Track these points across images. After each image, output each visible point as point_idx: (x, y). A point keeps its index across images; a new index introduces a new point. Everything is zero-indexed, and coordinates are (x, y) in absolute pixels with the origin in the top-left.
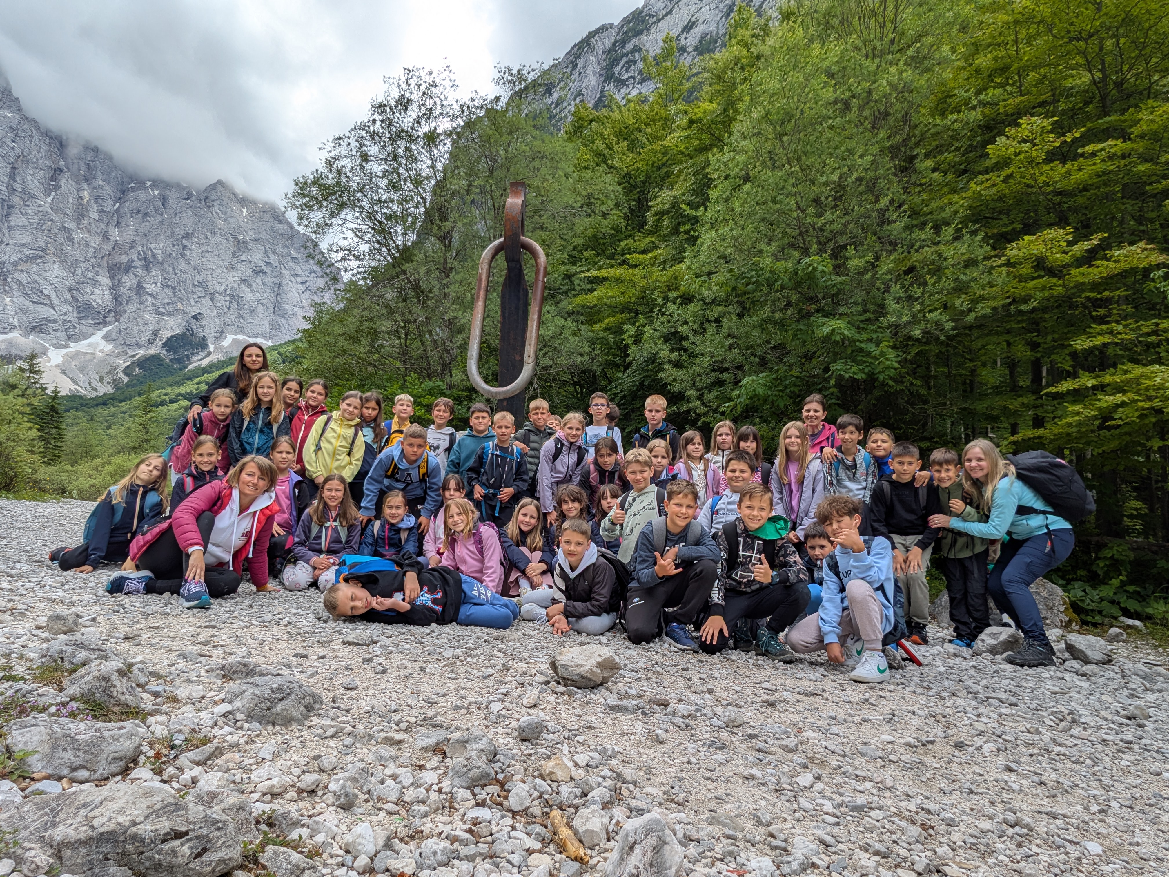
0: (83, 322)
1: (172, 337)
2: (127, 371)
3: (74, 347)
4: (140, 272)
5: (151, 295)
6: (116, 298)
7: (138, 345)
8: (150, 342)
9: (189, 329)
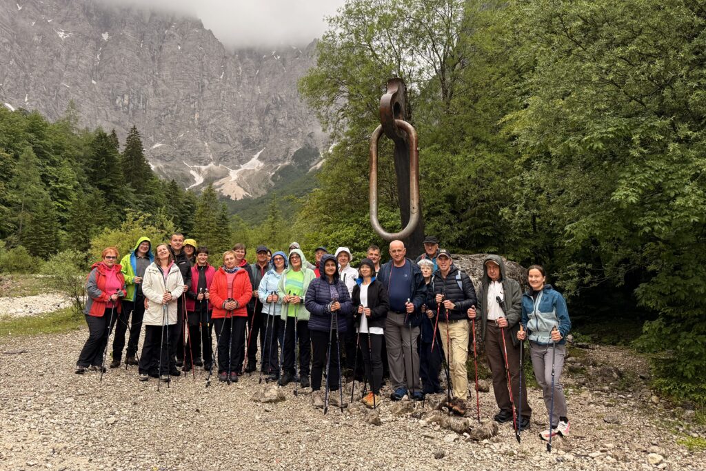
0: (246, 150)
1: (298, 151)
2: (274, 178)
3: (243, 167)
4: (274, 112)
5: (282, 126)
6: (263, 131)
7: (279, 161)
8: (285, 157)
9: (307, 145)
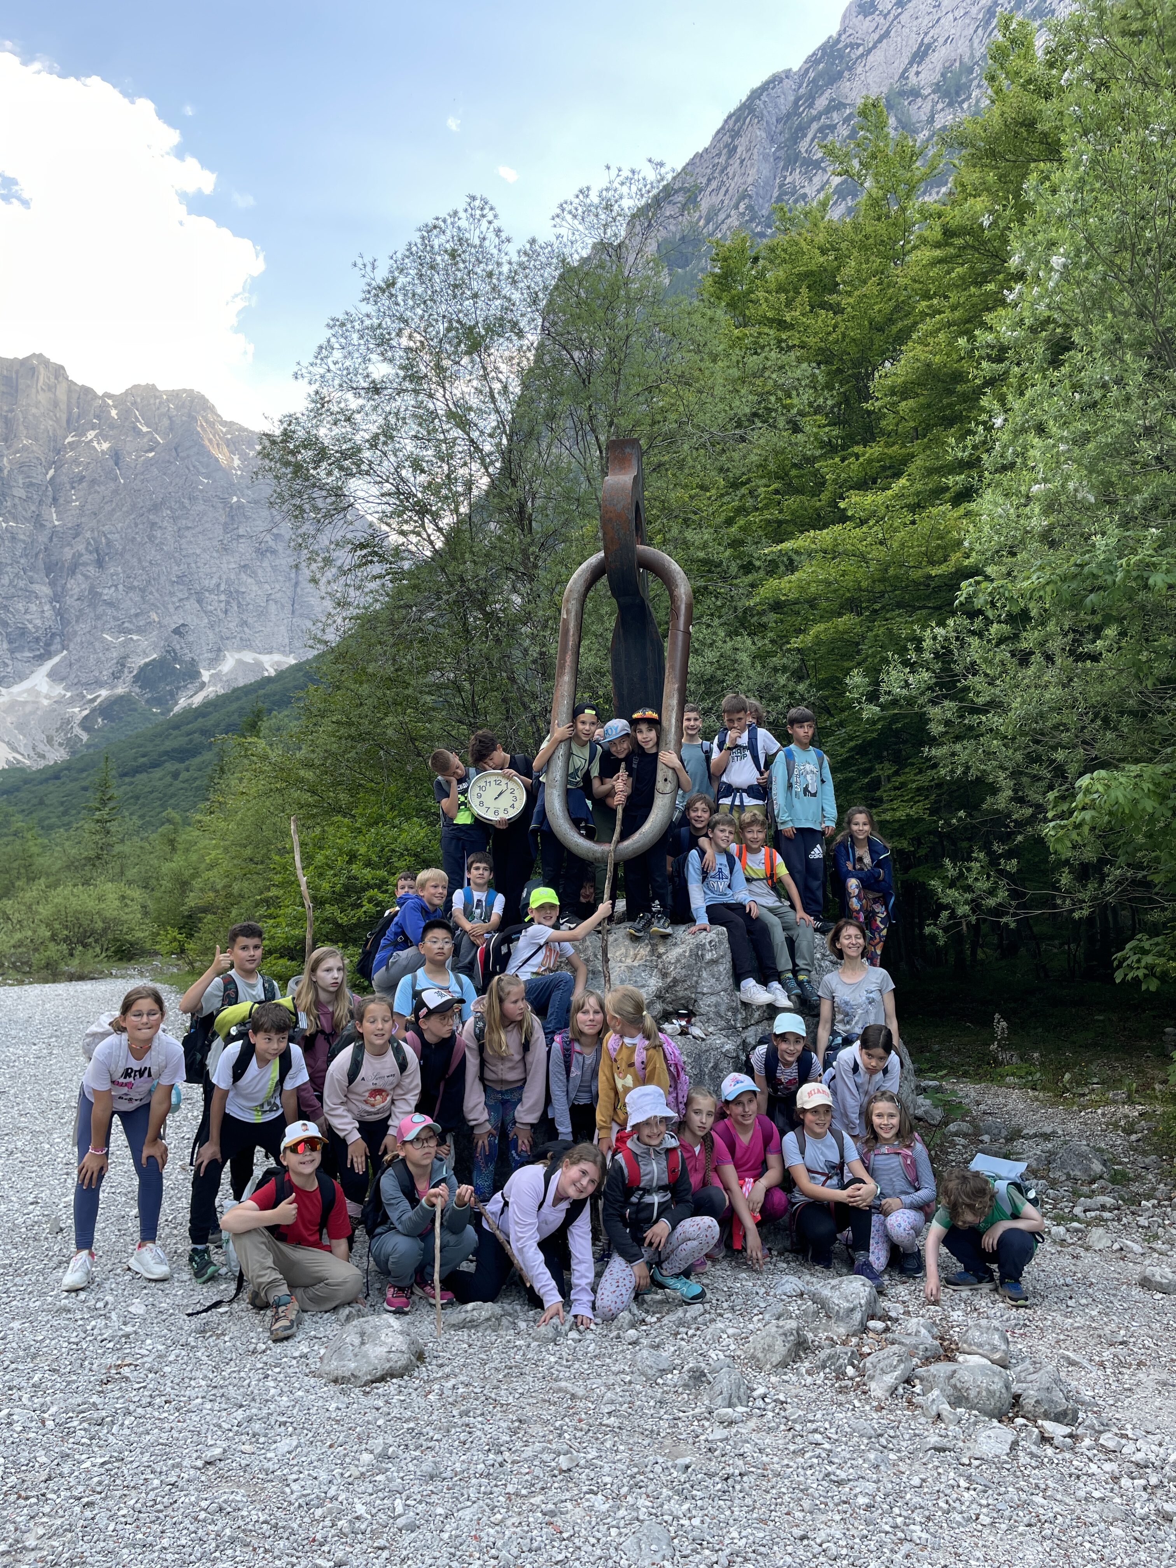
1: (147, 665)
2: (86, 724)
3: (8, 694)
5: (111, 604)
7: (100, 684)
8: (116, 676)
9: (171, 651)
